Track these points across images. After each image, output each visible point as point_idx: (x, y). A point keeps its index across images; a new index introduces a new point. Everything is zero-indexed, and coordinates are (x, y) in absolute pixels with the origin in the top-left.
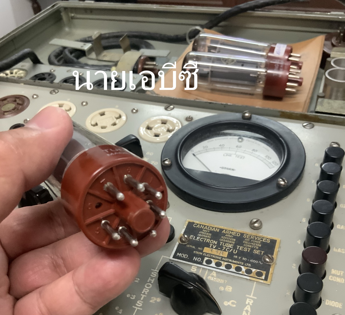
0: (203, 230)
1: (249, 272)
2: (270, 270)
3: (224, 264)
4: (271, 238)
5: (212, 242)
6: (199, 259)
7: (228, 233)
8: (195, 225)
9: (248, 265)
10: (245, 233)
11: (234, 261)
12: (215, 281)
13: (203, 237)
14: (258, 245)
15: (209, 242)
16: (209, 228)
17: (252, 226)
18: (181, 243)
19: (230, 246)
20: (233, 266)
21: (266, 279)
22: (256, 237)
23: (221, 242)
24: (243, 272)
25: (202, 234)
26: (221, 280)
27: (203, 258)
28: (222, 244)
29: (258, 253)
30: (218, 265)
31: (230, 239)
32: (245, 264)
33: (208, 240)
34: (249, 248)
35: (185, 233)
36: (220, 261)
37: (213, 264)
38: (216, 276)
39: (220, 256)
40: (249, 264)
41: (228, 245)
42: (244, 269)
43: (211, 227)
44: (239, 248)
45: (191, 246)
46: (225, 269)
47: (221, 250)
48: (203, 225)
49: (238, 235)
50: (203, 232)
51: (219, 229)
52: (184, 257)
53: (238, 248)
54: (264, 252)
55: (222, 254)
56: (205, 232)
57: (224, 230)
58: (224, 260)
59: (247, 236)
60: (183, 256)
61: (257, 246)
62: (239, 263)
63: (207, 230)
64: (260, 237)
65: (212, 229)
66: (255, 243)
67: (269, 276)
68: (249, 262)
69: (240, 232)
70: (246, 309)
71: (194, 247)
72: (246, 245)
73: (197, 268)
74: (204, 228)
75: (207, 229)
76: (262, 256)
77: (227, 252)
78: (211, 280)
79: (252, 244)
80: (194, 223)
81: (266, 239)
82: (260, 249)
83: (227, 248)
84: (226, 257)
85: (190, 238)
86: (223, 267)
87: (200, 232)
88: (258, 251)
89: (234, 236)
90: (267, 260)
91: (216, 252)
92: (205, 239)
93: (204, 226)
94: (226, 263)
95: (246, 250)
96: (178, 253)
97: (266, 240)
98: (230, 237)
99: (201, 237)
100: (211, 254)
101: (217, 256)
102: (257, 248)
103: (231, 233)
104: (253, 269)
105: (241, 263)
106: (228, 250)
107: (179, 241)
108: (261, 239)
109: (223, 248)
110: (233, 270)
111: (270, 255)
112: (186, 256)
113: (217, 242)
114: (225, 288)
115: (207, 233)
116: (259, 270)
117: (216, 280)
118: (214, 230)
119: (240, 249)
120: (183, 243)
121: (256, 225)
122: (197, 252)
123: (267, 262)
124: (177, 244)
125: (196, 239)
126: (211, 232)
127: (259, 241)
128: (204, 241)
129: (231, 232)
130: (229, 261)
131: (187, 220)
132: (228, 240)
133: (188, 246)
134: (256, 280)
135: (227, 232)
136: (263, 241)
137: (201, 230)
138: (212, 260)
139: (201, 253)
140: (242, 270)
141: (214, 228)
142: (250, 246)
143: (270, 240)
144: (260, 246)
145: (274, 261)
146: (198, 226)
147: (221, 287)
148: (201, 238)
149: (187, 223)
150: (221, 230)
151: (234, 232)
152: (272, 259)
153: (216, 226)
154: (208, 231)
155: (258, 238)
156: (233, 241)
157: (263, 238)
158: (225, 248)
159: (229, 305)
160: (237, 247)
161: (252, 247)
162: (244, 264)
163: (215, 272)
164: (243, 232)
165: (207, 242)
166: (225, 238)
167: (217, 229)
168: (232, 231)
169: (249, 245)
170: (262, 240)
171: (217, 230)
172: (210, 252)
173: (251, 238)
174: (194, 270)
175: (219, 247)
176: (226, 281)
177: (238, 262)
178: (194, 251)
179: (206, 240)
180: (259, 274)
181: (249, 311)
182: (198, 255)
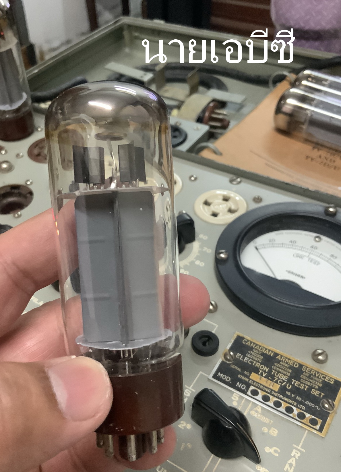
0: (254, 349)
1: (301, 416)
2: (328, 420)
3: (273, 399)
4: (336, 379)
5: (262, 367)
6: (243, 387)
7: (284, 361)
8: (245, 342)
9: (302, 407)
10: (304, 365)
11: (285, 398)
12: (258, 418)
13: (252, 359)
14: (319, 383)
15: (258, 367)
16: (262, 349)
17: (315, 358)
18: (224, 360)
19: (284, 377)
20: (283, 405)
21: (321, 430)
22: (318, 374)
23: (274, 370)
24: (294, 415)
25: (251, 354)
26: (266, 418)
27: (248, 385)
28: (274, 373)
29: (317, 394)
30: (266, 399)
31: (284, 369)
32: (299, 405)
33: (258, 365)
34: (307, 385)
35: (231, 349)
36: (269, 395)
37: (259, 397)
38: (260, 413)
39: (269, 389)
40: (304, 407)
41: (282, 376)
42: (296, 411)
43: (264, 348)
44: (295, 383)
45: (236, 367)
46: (272, 405)
47: (272, 380)
48: (254, 343)
49: (296, 365)
50: (253, 352)
51: (273, 353)
52: (226, 380)
53: (293, 383)
54: (324, 394)
55: (272, 387)
56: (255, 353)
57: (280, 356)
58: (274, 394)
59: (306, 369)
60: (224, 377)
61: (317, 385)
62: (291, 402)
63: (259, 351)
64: (322, 374)
65: (264, 351)
66: (314, 380)
67: (325, 427)
68: (304, 405)
69: (299, 362)
70: (290, 461)
71: (239, 370)
72: (304, 380)
73: (239, 397)
74: (255, 348)
75: (258, 349)
76: (321, 399)
77: (278, 384)
78: (254, 416)
79: (311, 381)
80: (243, 338)
81: (329, 378)
82: (319, 389)
83: (279, 379)
84: (277, 391)
85: (236, 356)
86: (271, 403)
87: (249, 352)
88: (317, 392)
89: (290, 365)
90: (326, 406)
91: (266, 382)
92: (255, 362)
93: (255, 345)
94: (275, 399)
95: (303, 388)
96: (219, 373)
97: (330, 380)
98: (285, 367)
99: (250, 358)
100: (259, 383)
101: (266, 387)
102: (317, 387)
103: (288, 361)
104: (307, 414)
105: (294, 403)
106: (280, 382)
107: (223, 358)
108: (323, 377)
109: (275, 379)
110: (282, 409)
111: (330, 401)
112: (228, 379)
113: (268, 368)
114: (269, 429)
115: (258, 355)
116: (314, 416)
117: (260, 417)
118: (267, 352)
119: (295, 385)
120: (227, 361)
121: (320, 357)
122: (242, 376)
123: (326, 408)
124: (219, 361)
125: (243, 360)
126: (263, 354)
127: (321, 378)
128: (253, 365)
129: (287, 359)
130: (279, 397)
131: (236, 332)
132: (283, 369)
133: (233, 366)
134: (308, 429)
135: (282, 358)
136: (326, 380)
137: (251, 349)
138: (259, 391)
139: (247, 380)
140: (294, 413)
141: (267, 350)
142: (309, 384)
143: (334, 380)
144: (321, 385)
145: (334, 409)
146: (248, 344)
147: (264, 427)
148: (249, 360)
149: (235, 336)
150: (276, 354)
151: (291, 360)
152: (332, 406)
153: (270, 348)
154: (259, 353)
155: (319, 375)
156: (289, 372)
157: (326, 376)
158: (277, 379)
159: (270, 453)
160: (292, 381)
161: (310, 384)
162: (297, 405)
163: (260, 407)
164: (302, 362)
165: (256, 366)
166: (278, 366)
167: (270, 352)
168: (289, 359)
169: (306, 382)
170: (325, 378)
171: (270, 354)
172: (258, 381)
173: (311, 373)
174: (235, 398)
175: (270, 376)
176: (272, 421)
177: (290, 400)
178: (239, 375)
179: (255, 364)
180: (313, 422)
181: (293, 465)
182: (243, 381)
